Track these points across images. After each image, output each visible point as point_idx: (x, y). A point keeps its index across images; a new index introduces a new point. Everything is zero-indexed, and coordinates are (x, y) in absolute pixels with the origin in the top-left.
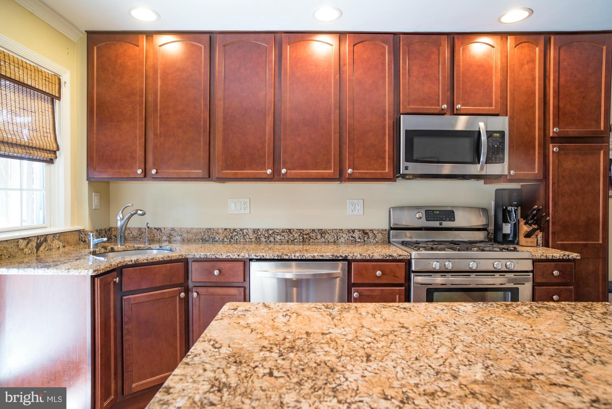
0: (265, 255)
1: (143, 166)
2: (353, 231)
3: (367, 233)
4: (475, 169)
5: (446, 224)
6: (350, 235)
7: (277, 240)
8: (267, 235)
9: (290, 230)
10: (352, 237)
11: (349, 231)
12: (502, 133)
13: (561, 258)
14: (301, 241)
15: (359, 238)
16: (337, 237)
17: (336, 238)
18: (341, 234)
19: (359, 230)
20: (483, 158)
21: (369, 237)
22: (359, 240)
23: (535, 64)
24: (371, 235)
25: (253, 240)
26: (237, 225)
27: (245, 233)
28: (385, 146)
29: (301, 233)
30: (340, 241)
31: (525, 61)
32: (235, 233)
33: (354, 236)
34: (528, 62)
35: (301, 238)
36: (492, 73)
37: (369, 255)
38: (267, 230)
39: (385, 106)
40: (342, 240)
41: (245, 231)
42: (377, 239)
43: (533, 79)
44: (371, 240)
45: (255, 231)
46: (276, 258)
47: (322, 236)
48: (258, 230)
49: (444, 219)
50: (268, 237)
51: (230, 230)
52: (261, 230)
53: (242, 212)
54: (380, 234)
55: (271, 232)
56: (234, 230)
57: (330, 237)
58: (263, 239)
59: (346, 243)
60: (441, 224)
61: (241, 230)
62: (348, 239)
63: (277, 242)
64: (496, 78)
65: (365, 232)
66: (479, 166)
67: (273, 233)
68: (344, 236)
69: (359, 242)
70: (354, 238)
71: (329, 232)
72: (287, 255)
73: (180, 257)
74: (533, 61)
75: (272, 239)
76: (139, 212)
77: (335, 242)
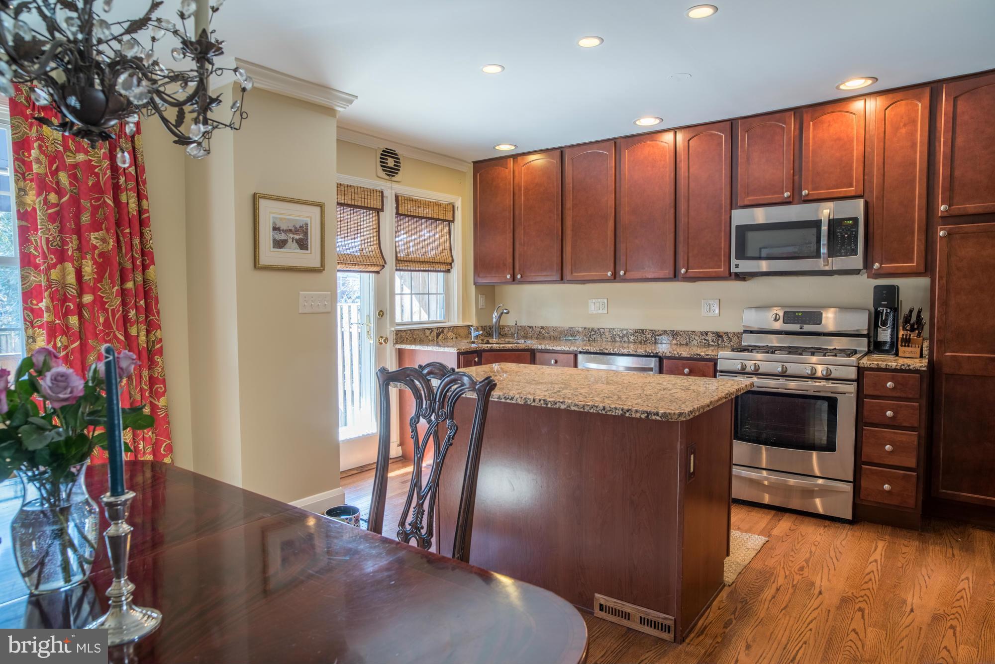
0: (589, 348)
1: (511, 272)
2: (706, 334)
3: (721, 336)
4: (815, 264)
5: (808, 328)
6: (703, 337)
7: (631, 340)
8: (621, 335)
9: (642, 331)
10: (705, 340)
11: (701, 333)
12: (855, 220)
13: (898, 367)
14: (653, 342)
15: (713, 341)
16: (690, 339)
17: (688, 340)
18: (693, 337)
19: (713, 333)
20: (824, 250)
21: (723, 341)
22: (713, 343)
23: (916, 126)
24: (725, 338)
25: (609, 339)
26: (595, 325)
27: (602, 333)
29: (653, 333)
30: (693, 343)
31: (902, 124)
32: (593, 333)
33: (707, 338)
34: (905, 125)
35: (653, 339)
36: (853, 147)
37: (678, 353)
38: (622, 330)
39: (722, 201)
40: (695, 342)
41: (602, 331)
42: (732, 343)
43: (914, 145)
44: (726, 344)
45: (611, 330)
46: (598, 351)
47: (673, 338)
48: (614, 329)
49: (807, 322)
50: (623, 337)
51: (589, 329)
52: (616, 330)
53: (600, 312)
54: (736, 338)
55: (625, 332)
56: (593, 329)
57: (682, 339)
58: (618, 339)
59: (699, 346)
60: (801, 328)
61: (599, 329)
62: (700, 342)
63: (631, 342)
64: (857, 152)
65: (719, 335)
67: (627, 333)
68: (697, 338)
69: (712, 345)
70: (707, 340)
71: (681, 333)
72: (607, 349)
73: (526, 348)
74: (914, 122)
75: (626, 339)
76: (505, 311)
77: (687, 344)
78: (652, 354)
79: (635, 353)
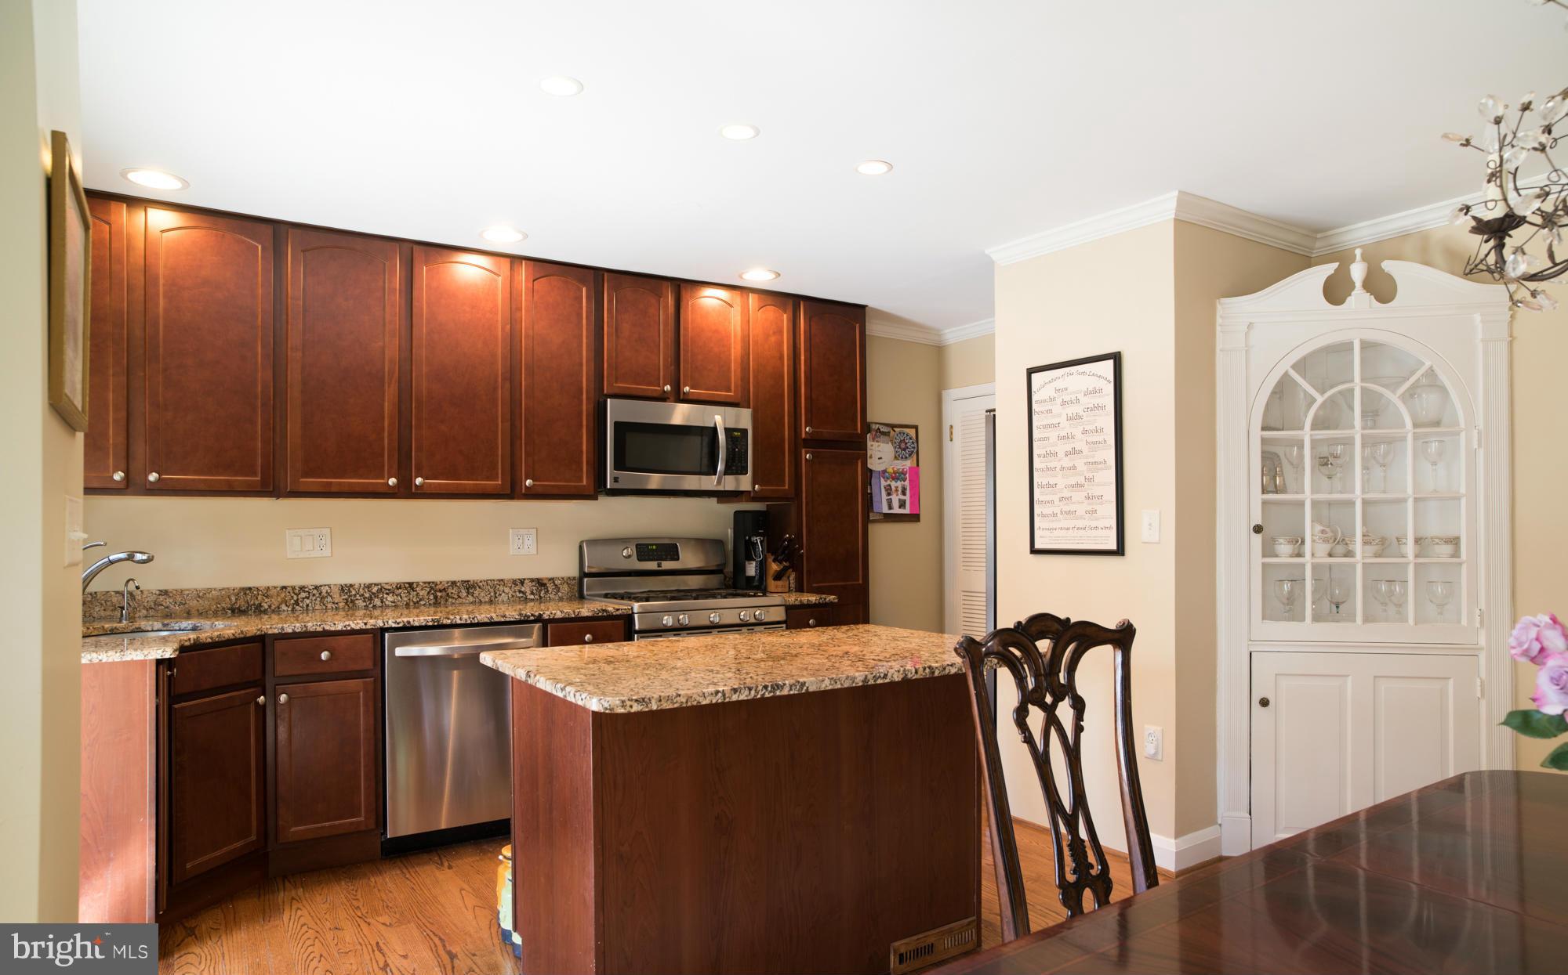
0: (411, 620)
1: (123, 465)
2: (522, 582)
3: (544, 585)
4: (709, 483)
5: (667, 565)
6: (517, 588)
7: (387, 603)
8: (367, 595)
9: (411, 584)
10: (520, 592)
11: (514, 582)
12: (745, 431)
13: (817, 602)
15: (532, 593)
16: (495, 593)
17: (492, 594)
18: (501, 588)
19: (532, 580)
20: (720, 467)
21: (548, 591)
22: (532, 597)
23: (782, 336)
24: (551, 587)
25: (341, 605)
26: (309, 580)
27: (324, 594)
28: (581, 443)
29: (431, 588)
30: (500, 599)
31: (771, 332)
32: (303, 595)
33: (523, 589)
34: (774, 333)
35: (432, 597)
36: (730, 344)
37: (574, 612)
38: (369, 586)
39: (581, 382)
40: (504, 597)
41: (324, 590)
42: (560, 594)
43: (781, 358)
44: (552, 596)
45: (345, 589)
47: (468, 593)
48: (351, 586)
49: (664, 557)
50: (370, 599)
51: (293, 588)
52: (356, 587)
53: (317, 553)
54: (565, 586)
55: (375, 589)
56: (302, 588)
57: (482, 594)
58: (360, 603)
59: (512, 601)
60: (659, 565)
61: (316, 588)
62: (513, 596)
63: (387, 607)
64: (736, 351)
65: (540, 583)
66: (715, 478)
67: (380, 591)
68: (507, 590)
69: (532, 600)
70: (523, 592)
71: (481, 584)
74: (781, 332)
75: (377, 602)
76: (139, 557)
77: (491, 602)
78: (532, 618)
79: (503, 620)
